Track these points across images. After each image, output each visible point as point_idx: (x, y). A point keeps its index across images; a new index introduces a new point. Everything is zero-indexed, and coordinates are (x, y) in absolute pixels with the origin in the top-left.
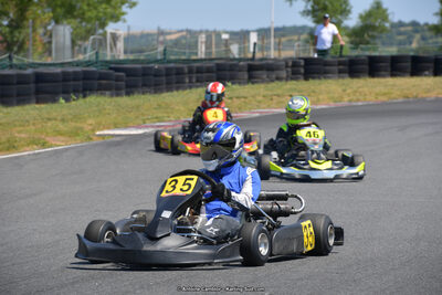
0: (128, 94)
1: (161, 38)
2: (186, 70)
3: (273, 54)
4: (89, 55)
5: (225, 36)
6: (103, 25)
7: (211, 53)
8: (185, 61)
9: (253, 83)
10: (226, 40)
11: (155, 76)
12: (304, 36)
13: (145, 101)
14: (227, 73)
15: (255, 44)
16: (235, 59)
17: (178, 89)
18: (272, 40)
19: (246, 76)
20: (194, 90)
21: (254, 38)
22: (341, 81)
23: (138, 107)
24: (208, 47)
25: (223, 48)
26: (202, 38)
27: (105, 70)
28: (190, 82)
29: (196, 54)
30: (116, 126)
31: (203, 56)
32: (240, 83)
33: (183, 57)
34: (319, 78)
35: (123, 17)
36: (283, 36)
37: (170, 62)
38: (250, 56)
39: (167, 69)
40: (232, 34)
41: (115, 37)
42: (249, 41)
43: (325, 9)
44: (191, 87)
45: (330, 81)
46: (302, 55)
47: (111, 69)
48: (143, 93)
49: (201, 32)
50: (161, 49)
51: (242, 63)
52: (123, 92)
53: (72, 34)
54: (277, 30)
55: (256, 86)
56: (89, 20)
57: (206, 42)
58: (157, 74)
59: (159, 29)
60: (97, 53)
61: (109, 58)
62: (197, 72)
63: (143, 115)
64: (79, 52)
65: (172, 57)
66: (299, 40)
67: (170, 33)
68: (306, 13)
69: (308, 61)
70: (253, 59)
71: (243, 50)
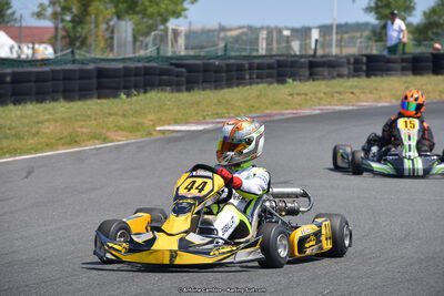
0: (188, 90)
1: (222, 34)
2: (247, 66)
3: (334, 51)
4: (150, 51)
5: (286, 33)
6: (165, 21)
7: (272, 49)
8: (245, 57)
9: (314, 80)
10: (288, 37)
11: (216, 72)
12: (367, 33)
13: (205, 97)
14: (288, 69)
15: (317, 41)
16: (296, 56)
17: (238, 85)
18: (334, 37)
19: (307, 73)
20: (254, 87)
21: (315, 34)
22: (404, 78)
23: (198, 103)
24: (269, 43)
25: (284, 45)
26: (263, 34)
27: (166, 66)
28: (251, 78)
29: (257, 50)
30: (176, 122)
31: (264, 53)
32: (300, 80)
33: (244, 54)
34: (382, 76)
35: (183, 13)
36: (346, 32)
37: (231, 58)
38: (311, 52)
39: (228, 65)
40: (294, 30)
41: (176, 33)
42: (310, 38)
43: (388, 5)
44: (251, 84)
45: (392, 78)
46: (364, 52)
47: (172, 64)
48: (204, 89)
49: (262, 28)
50: (222, 45)
51: (303, 60)
52: (184, 88)
53: (134, 30)
54: (339, 26)
55: (317, 83)
56: (151, 16)
57: (267, 39)
58: (218, 70)
59: (220, 25)
60: (158, 49)
61: (169, 54)
62: (258, 69)
63: (204, 111)
64: (141, 48)
65: (233, 54)
66: (361, 37)
67: (231, 30)
68: (368, 10)
69: (370, 58)
70: (314, 55)
71: (304, 46)
